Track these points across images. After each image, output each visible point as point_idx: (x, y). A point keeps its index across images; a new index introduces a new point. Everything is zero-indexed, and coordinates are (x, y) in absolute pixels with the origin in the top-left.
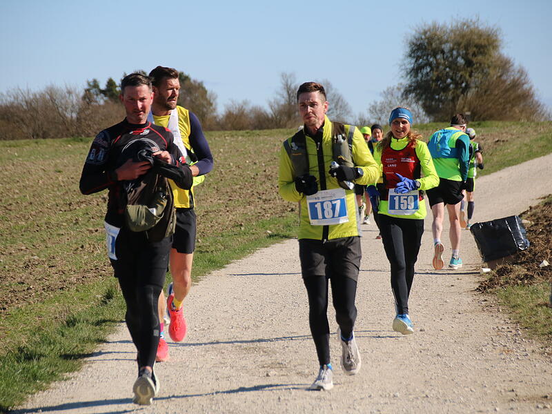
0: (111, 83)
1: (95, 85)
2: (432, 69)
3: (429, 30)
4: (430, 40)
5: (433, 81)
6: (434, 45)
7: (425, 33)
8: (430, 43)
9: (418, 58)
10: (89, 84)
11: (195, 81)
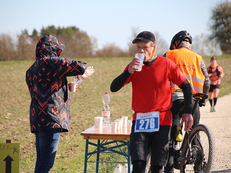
0: (35, 32)
1: (26, 32)
2: (225, 26)
3: (224, 4)
4: (224, 9)
5: (226, 32)
6: (226, 13)
7: (221, 5)
8: (224, 11)
9: (217, 20)
10: (22, 32)
11: (82, 31)
